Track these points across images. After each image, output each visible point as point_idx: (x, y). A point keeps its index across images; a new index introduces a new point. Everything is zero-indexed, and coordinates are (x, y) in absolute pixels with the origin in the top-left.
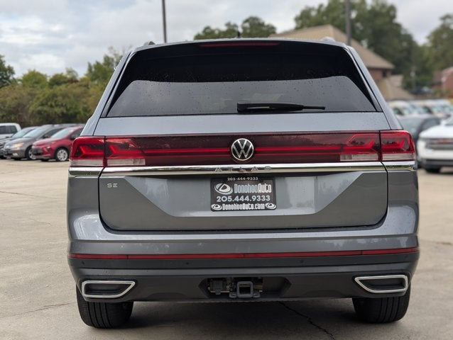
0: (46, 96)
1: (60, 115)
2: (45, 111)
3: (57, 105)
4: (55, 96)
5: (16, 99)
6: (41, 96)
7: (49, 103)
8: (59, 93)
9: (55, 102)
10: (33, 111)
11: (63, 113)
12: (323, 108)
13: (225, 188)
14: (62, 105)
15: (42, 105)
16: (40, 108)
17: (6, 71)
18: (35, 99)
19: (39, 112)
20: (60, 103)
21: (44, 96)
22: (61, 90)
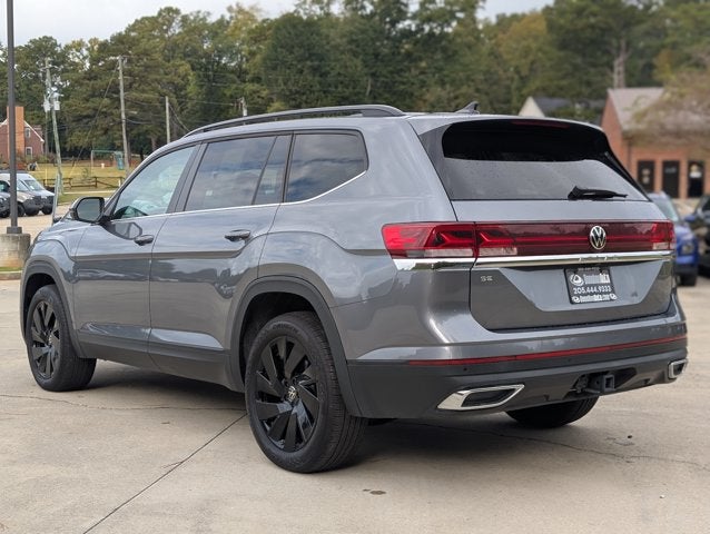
12: (625, 196)
13: (577, 279)
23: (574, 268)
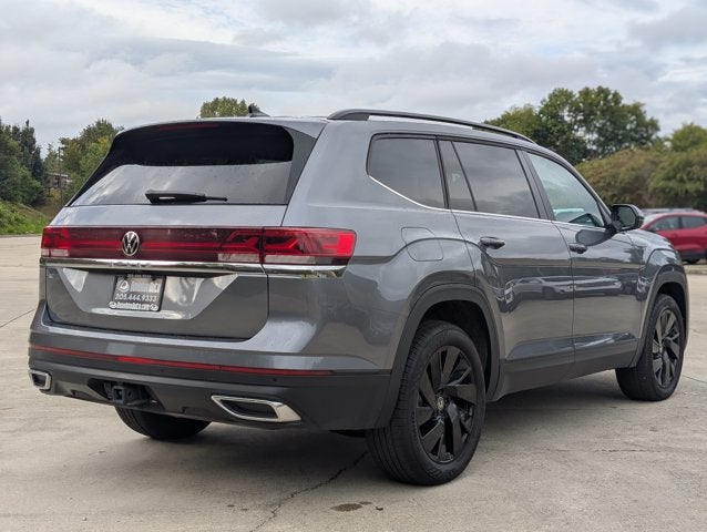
0: (676, 164)
1: (695, 195)
2: (671, 189)
3: (691, 180)
4: (689, 164)
5: (633, 169)
6: (666, 164)
7: (678, 176)
8: (696, 160)
9: (689, 173)
10: (655, 189)
11: (698, 191)
13: (124, 285)
14: (699, 179)
15: (668, 179)
16: (662, 184)
17: (646, 127)
18: (658, 170)
19: (663, 190)
20: (695, 176)
21: (671, 164)
22: (698, 155)
23: (124, 274)
